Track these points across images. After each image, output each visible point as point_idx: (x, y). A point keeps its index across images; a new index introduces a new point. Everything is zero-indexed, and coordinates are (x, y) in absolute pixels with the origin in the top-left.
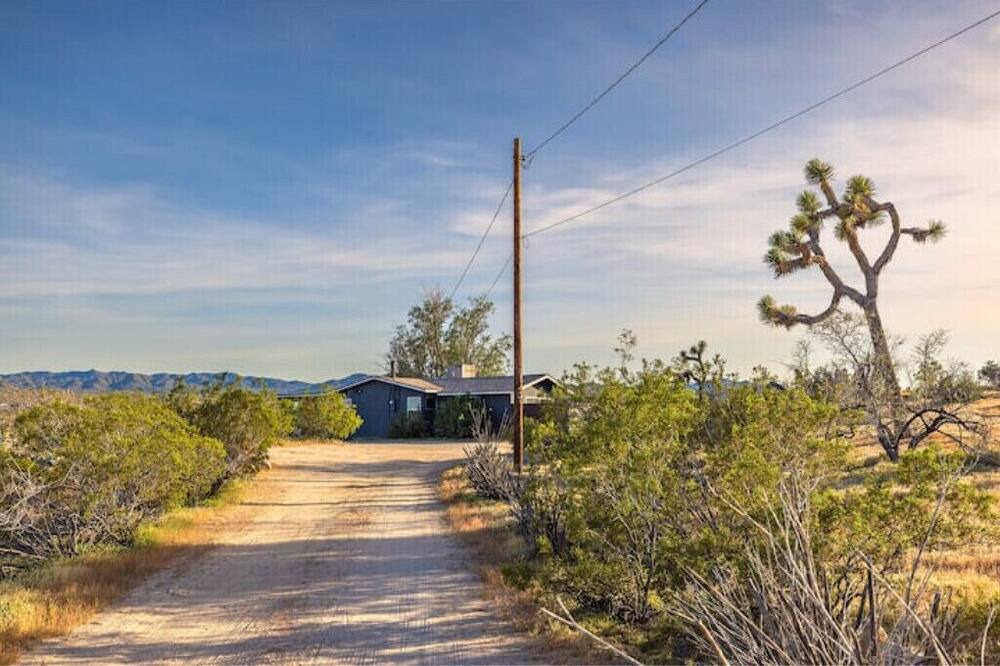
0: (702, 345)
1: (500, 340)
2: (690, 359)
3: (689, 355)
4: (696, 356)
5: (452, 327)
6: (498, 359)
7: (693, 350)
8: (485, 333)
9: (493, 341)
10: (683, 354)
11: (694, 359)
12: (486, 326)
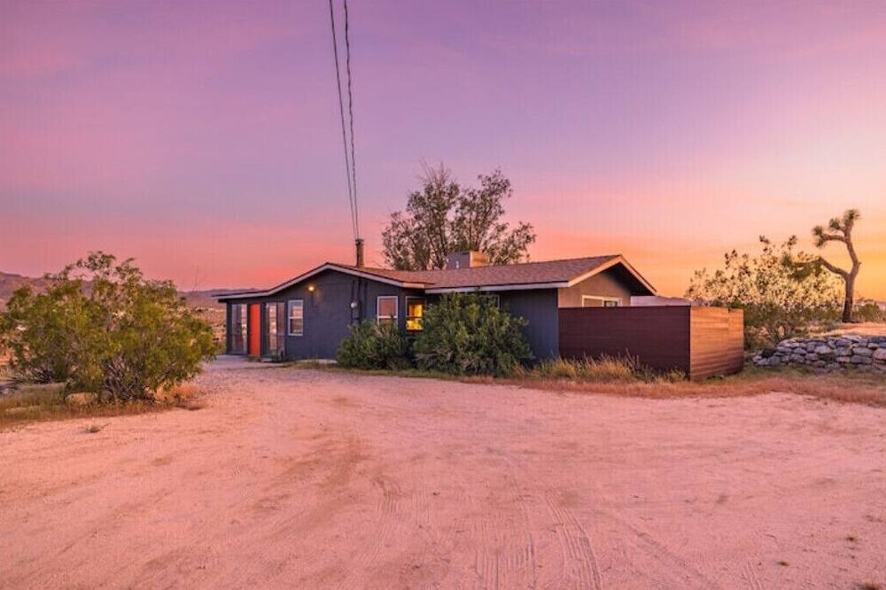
0: (851, 216)
1: (517, 232)
2: (831, 238)
3: (826, 232)
4: (841, 234)
5: (459, 215)
6: (516, 254)
7: (834, 225)
8: (501, 221)
9: (509, 231)
10: (818, 231)
11: (840, 239)
12: (501, 212)
